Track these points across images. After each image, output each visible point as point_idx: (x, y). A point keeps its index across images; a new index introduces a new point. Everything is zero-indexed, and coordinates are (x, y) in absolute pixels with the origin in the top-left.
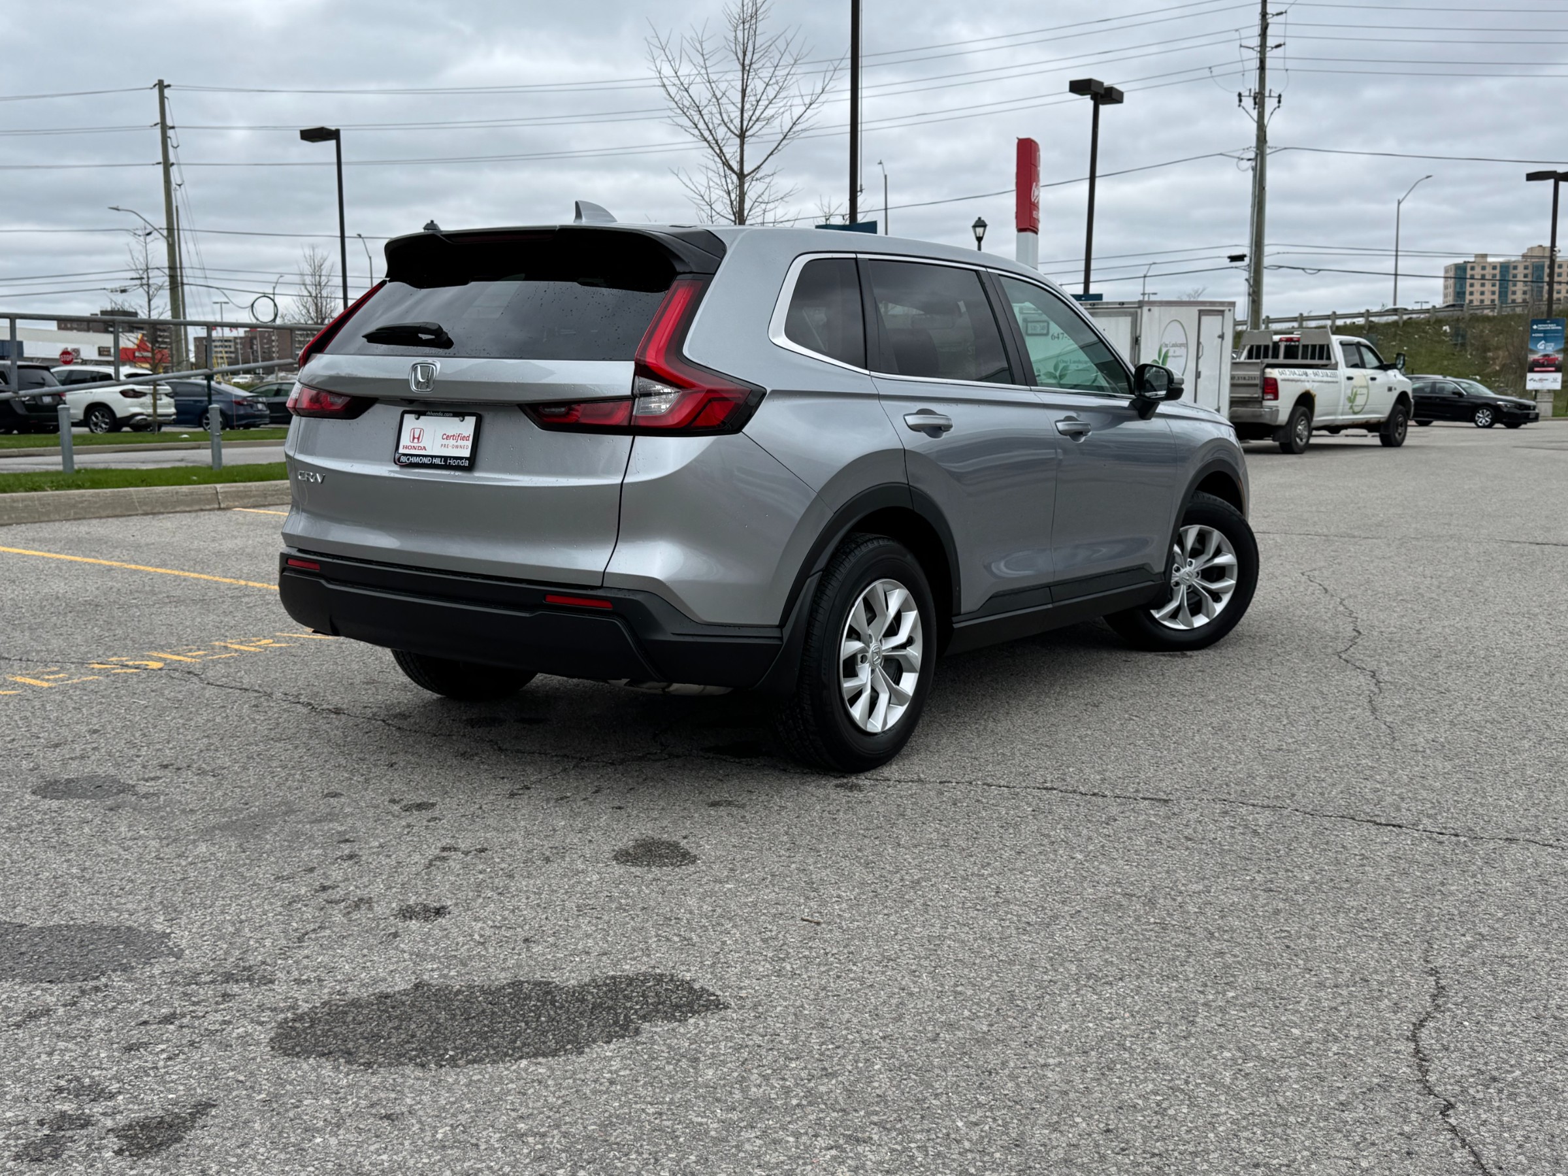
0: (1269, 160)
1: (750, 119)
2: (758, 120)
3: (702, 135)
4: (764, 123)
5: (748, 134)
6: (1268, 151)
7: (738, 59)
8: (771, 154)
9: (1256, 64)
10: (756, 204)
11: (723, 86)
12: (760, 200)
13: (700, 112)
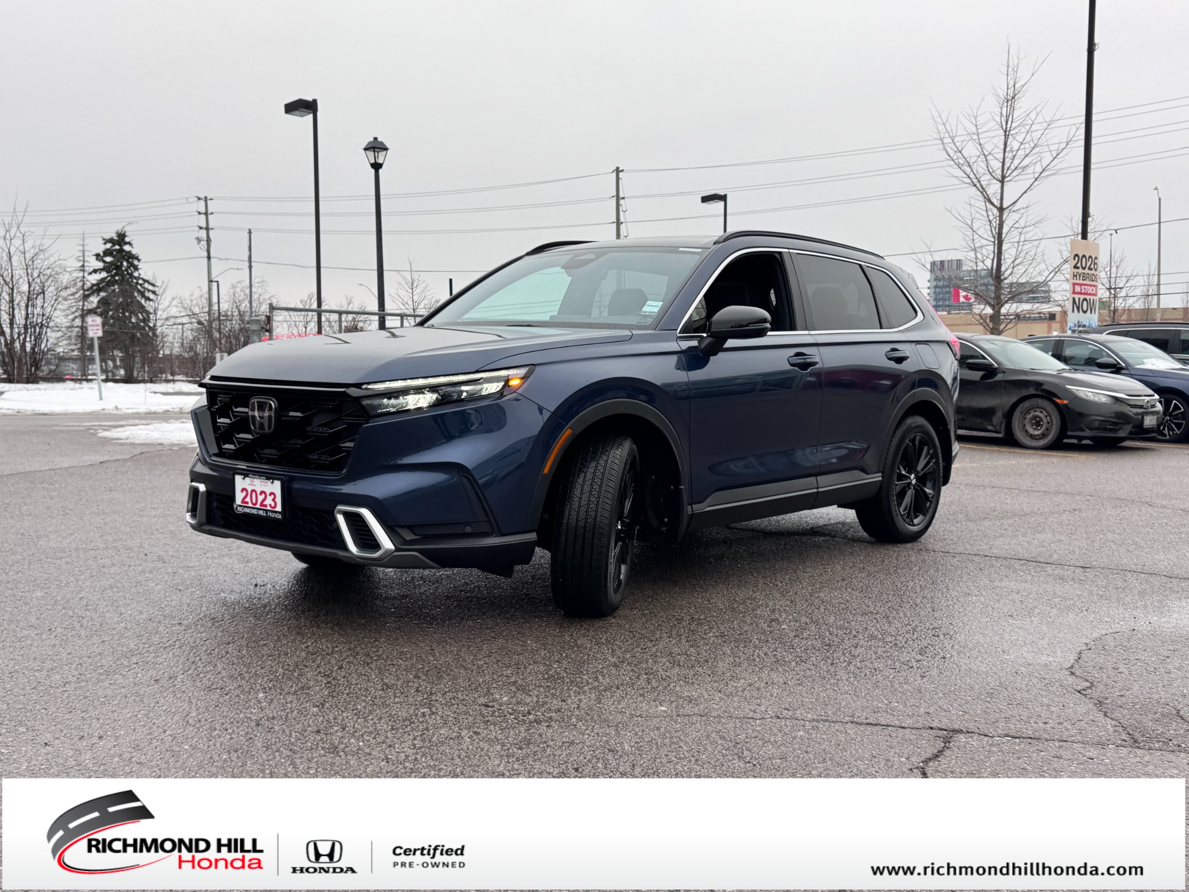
1: (1008, 169)
2: (1016, 168)
3: (972, 182)
4: (1021, 170)
5: (1006, 180)
7: (1002, 127)
8: (1025, 192)
10: (1012, 229)
11: (988, 148)
12: (1015, 226)
13: (970, 166)
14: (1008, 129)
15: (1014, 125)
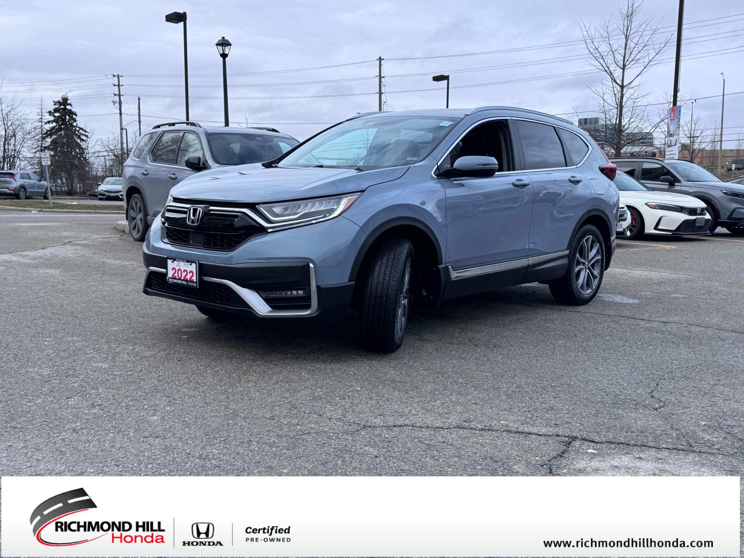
1: (628, 60)
2: (632, 60)
3: (604, 68)
4: (635, 62)
5: (626, 67)
7: (624, 34)
8: (638, 75)
10: (630, 99)
11: (615, 47)
13: (603, 59)
14: (628, 35)
15: (631, 32)
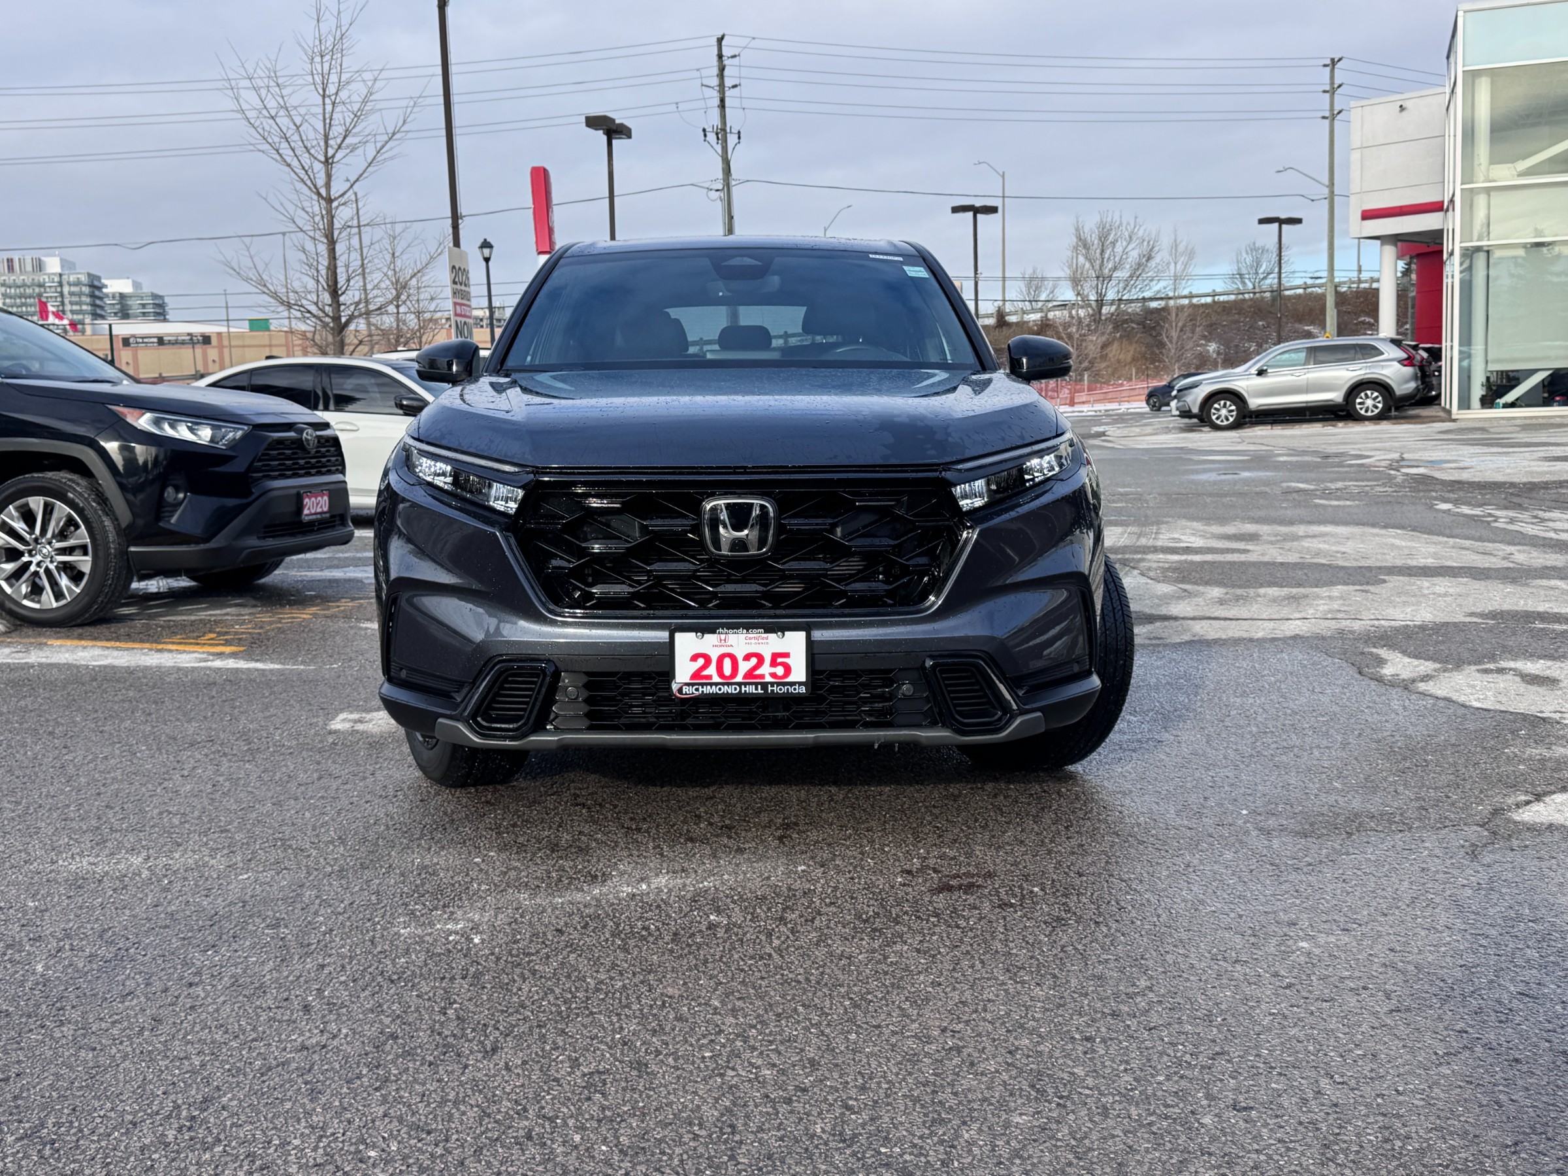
0: (735, 191)
5: (333, 160)
6: (733, 183)
8: (357, 180)
9: (717, 102)
12: (345, 225)
